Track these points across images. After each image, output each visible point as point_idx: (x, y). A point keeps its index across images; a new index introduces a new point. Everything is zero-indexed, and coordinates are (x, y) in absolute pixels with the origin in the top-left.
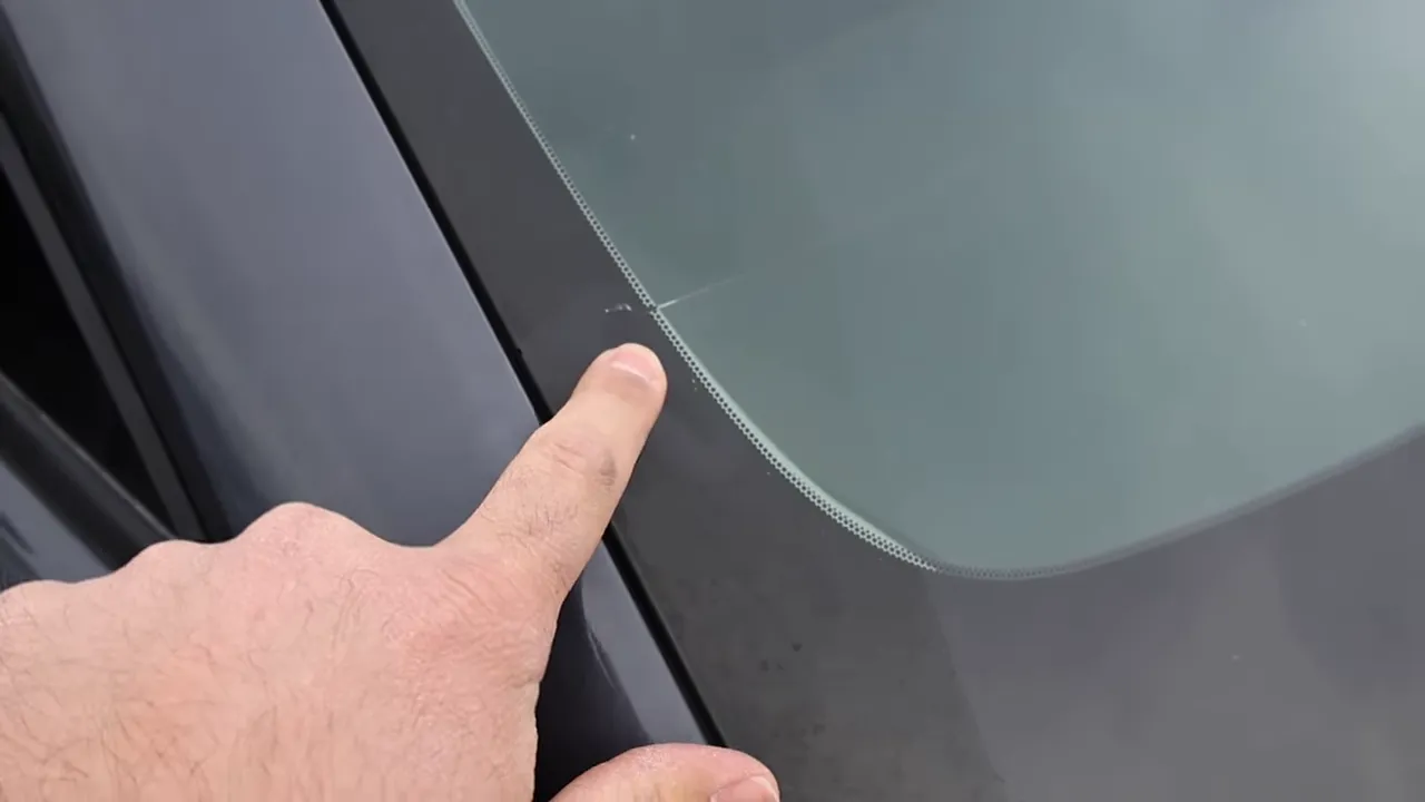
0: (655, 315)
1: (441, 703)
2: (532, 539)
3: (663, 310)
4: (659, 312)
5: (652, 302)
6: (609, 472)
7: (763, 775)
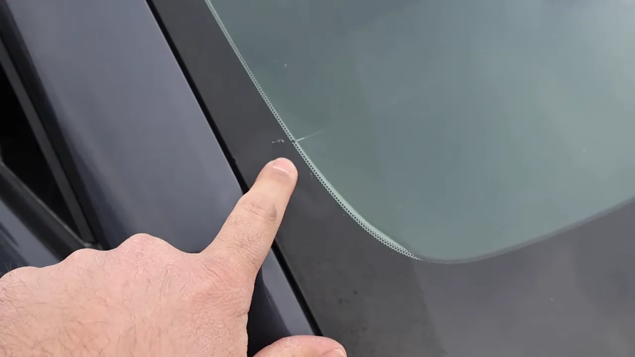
0: (294, 144)
1: (207, 324)
2: (242, 249)
3: (298, 142)
4: (296, 143)
5: (293, 138)
6: (274, 215)
7: (340, 348)
